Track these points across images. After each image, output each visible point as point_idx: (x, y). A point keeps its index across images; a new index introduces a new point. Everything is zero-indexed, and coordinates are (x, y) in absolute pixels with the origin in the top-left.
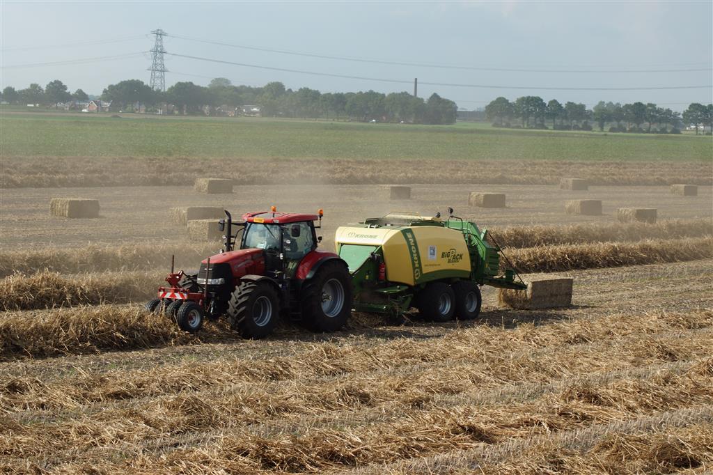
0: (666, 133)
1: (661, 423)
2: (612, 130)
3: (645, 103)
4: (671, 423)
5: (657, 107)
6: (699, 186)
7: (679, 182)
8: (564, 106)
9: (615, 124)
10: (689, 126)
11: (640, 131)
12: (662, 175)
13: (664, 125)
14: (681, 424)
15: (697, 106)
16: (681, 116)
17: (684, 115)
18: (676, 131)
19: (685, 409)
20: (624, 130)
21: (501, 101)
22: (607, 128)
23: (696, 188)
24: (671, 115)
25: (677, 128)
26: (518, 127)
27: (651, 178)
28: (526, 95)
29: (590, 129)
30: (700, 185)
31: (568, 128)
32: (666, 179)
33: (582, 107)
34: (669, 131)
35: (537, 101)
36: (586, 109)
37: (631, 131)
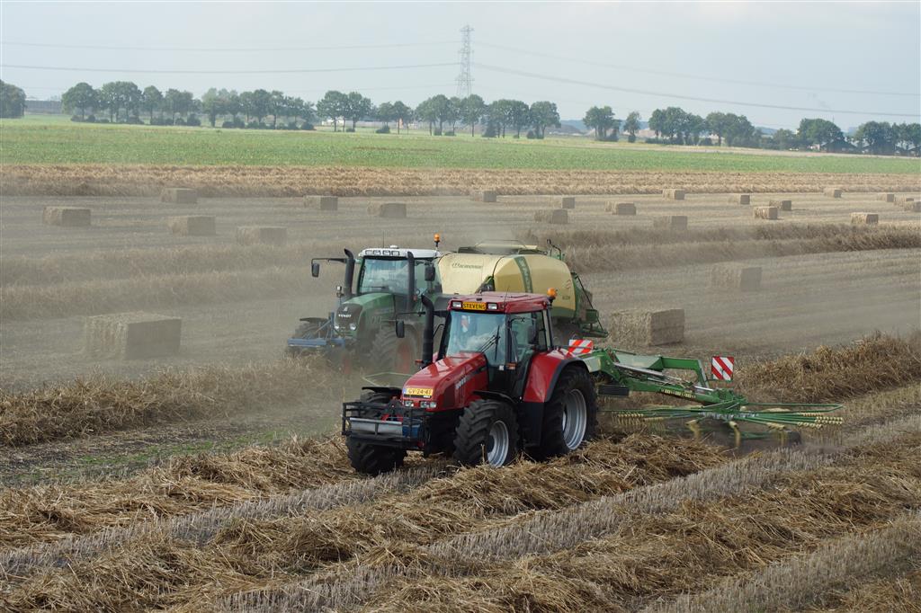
0: (297, 129)
1: (301, 504)
2: (226, 125)
3: (269, 90)
4: (312, 504)
5: (284, 95)
6: (340, 198)
7: (314, 192)
8: (164, 94)
9: (230, 118)
10: (325, 120)
11: (262, 126)
12: (292, 184)
13: (292, 119)
14: (326, 505)
15: (335, 95)
16: (315, 108)
17: (318, 106)
18: (308, 127)
19: (330, 485)
20: (242, 126)
21: (84, 87)
22: (219, 123)
23: (336, 200)
24: (302, 106)
25: (310, 123)
26: (105, 121)
27: (277, 187)
28: (115, 80)
29: (197, 123)
30: (341, 196)
31: (170, 122)
32: (297, 188)
33: (188, 96)
34: (300, 126)
35: (130, 89)
36: (194, 99)
37: (252, 126)
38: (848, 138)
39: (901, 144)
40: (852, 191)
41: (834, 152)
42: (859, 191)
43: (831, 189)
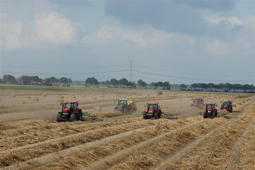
38: (17, 80)
39: (32, 82)
40: (18, 95)
41: (13, 84)
42: (20, 95)
43: (12, 95)
